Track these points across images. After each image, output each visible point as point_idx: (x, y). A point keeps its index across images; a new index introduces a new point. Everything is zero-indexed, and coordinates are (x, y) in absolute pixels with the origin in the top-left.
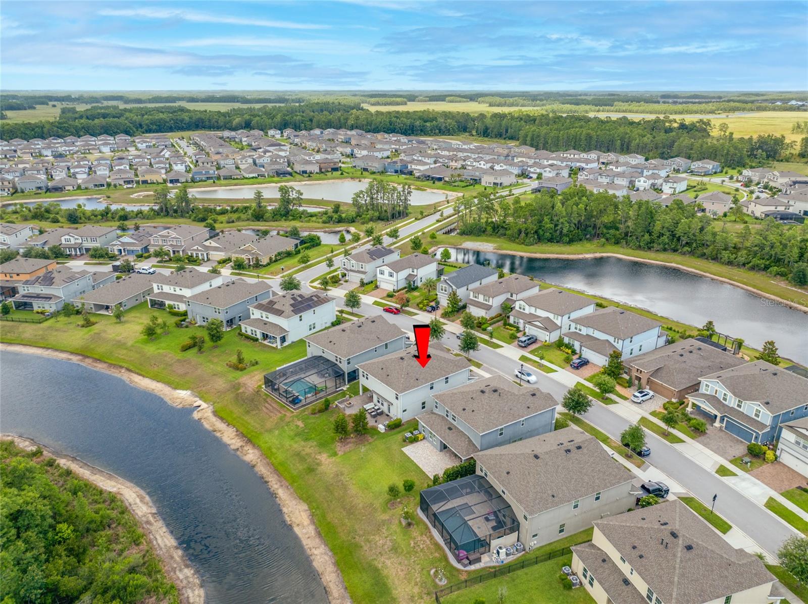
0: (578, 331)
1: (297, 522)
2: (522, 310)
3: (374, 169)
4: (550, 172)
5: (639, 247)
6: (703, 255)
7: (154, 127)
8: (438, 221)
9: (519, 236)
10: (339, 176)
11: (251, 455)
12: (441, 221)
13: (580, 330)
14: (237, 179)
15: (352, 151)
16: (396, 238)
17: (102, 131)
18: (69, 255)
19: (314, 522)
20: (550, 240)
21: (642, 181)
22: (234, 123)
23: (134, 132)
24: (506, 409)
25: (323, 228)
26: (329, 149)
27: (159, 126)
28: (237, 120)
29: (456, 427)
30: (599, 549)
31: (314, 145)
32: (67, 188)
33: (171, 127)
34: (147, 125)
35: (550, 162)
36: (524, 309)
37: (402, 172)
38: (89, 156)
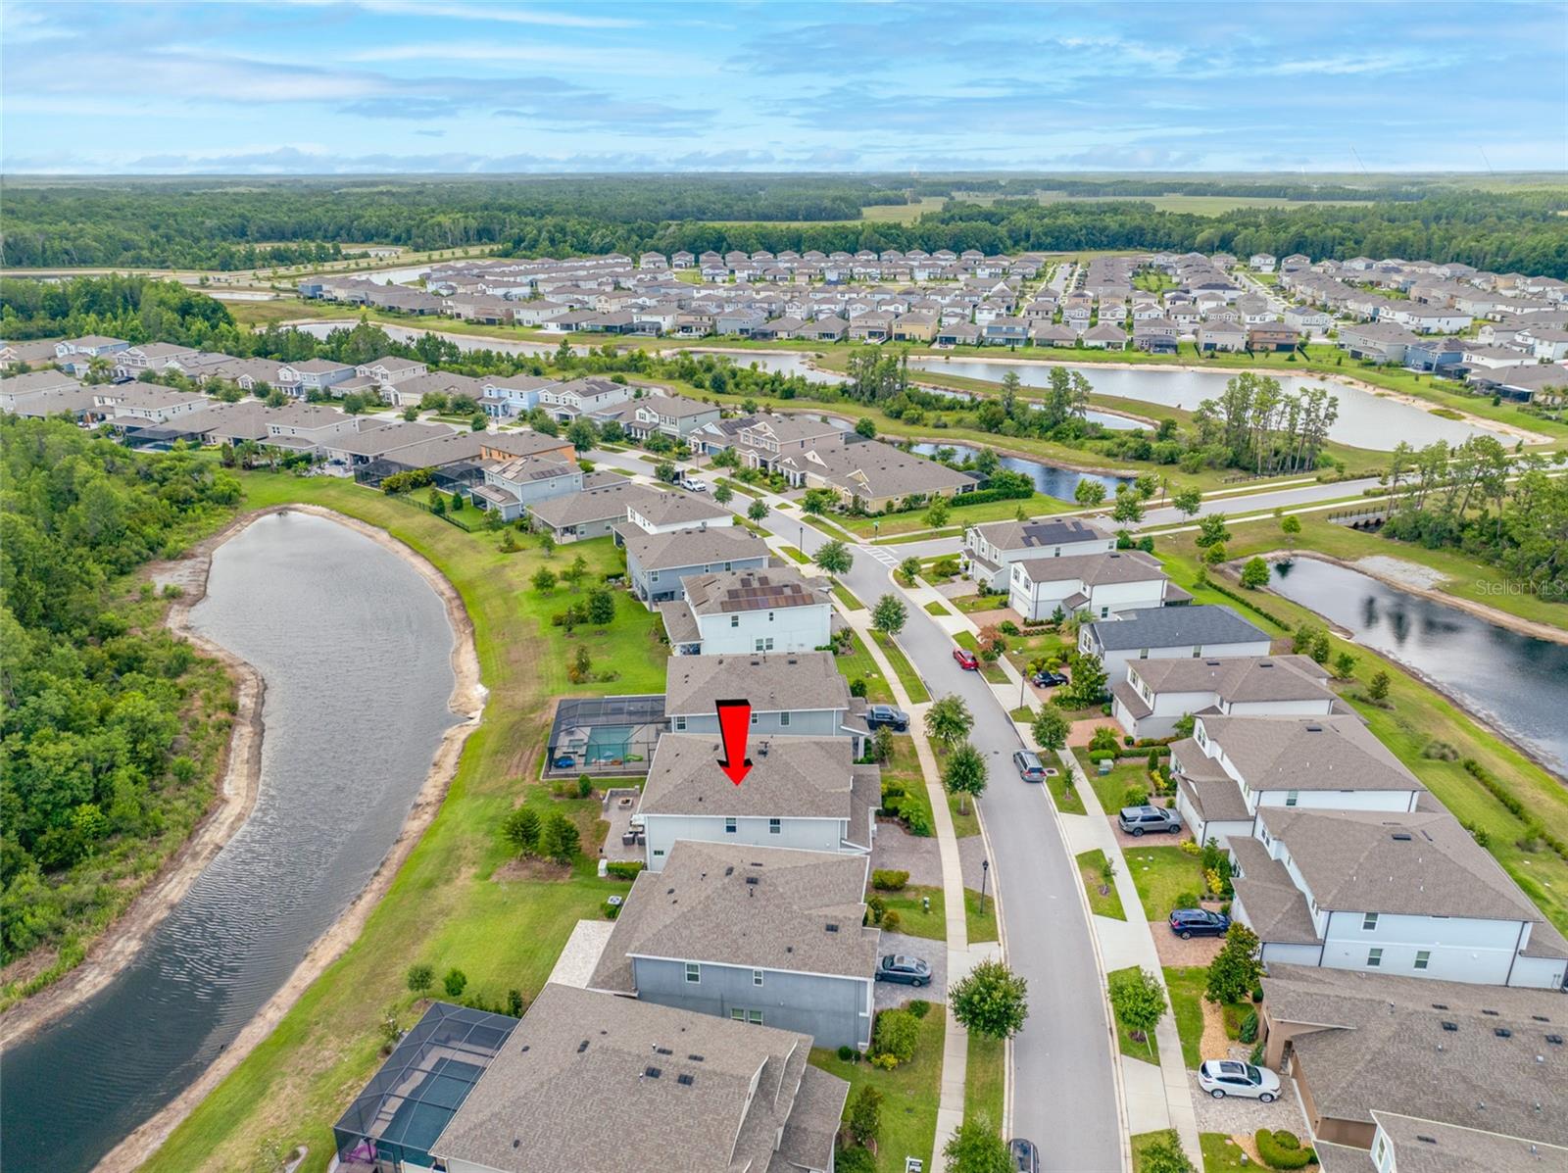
0: (1265, 843)
2: (1201, 745)
3: (1373, 356)
7: (1049, 240)
8: (1367, 494)
10: (1282, 362)
12: (1374, 495)
13: (1268, 842)
14: (1062, 347)
15: (1376, 311)
16: (1190, 513)
17: (951, 244)
18: (636, 440)
22: (1199, 238)
23: (1006, 248)
24: (735, 929)
25: (1093, 465)
26: (1330, 304)
27: (1057, 238)
28: (1205, 234)
31: (1309, 291)
32: (780, 335)
33: (1080, 241)
34: (1037, 236)
36: (1204, 744)
37: (1441, 370)
38: (888, 286)
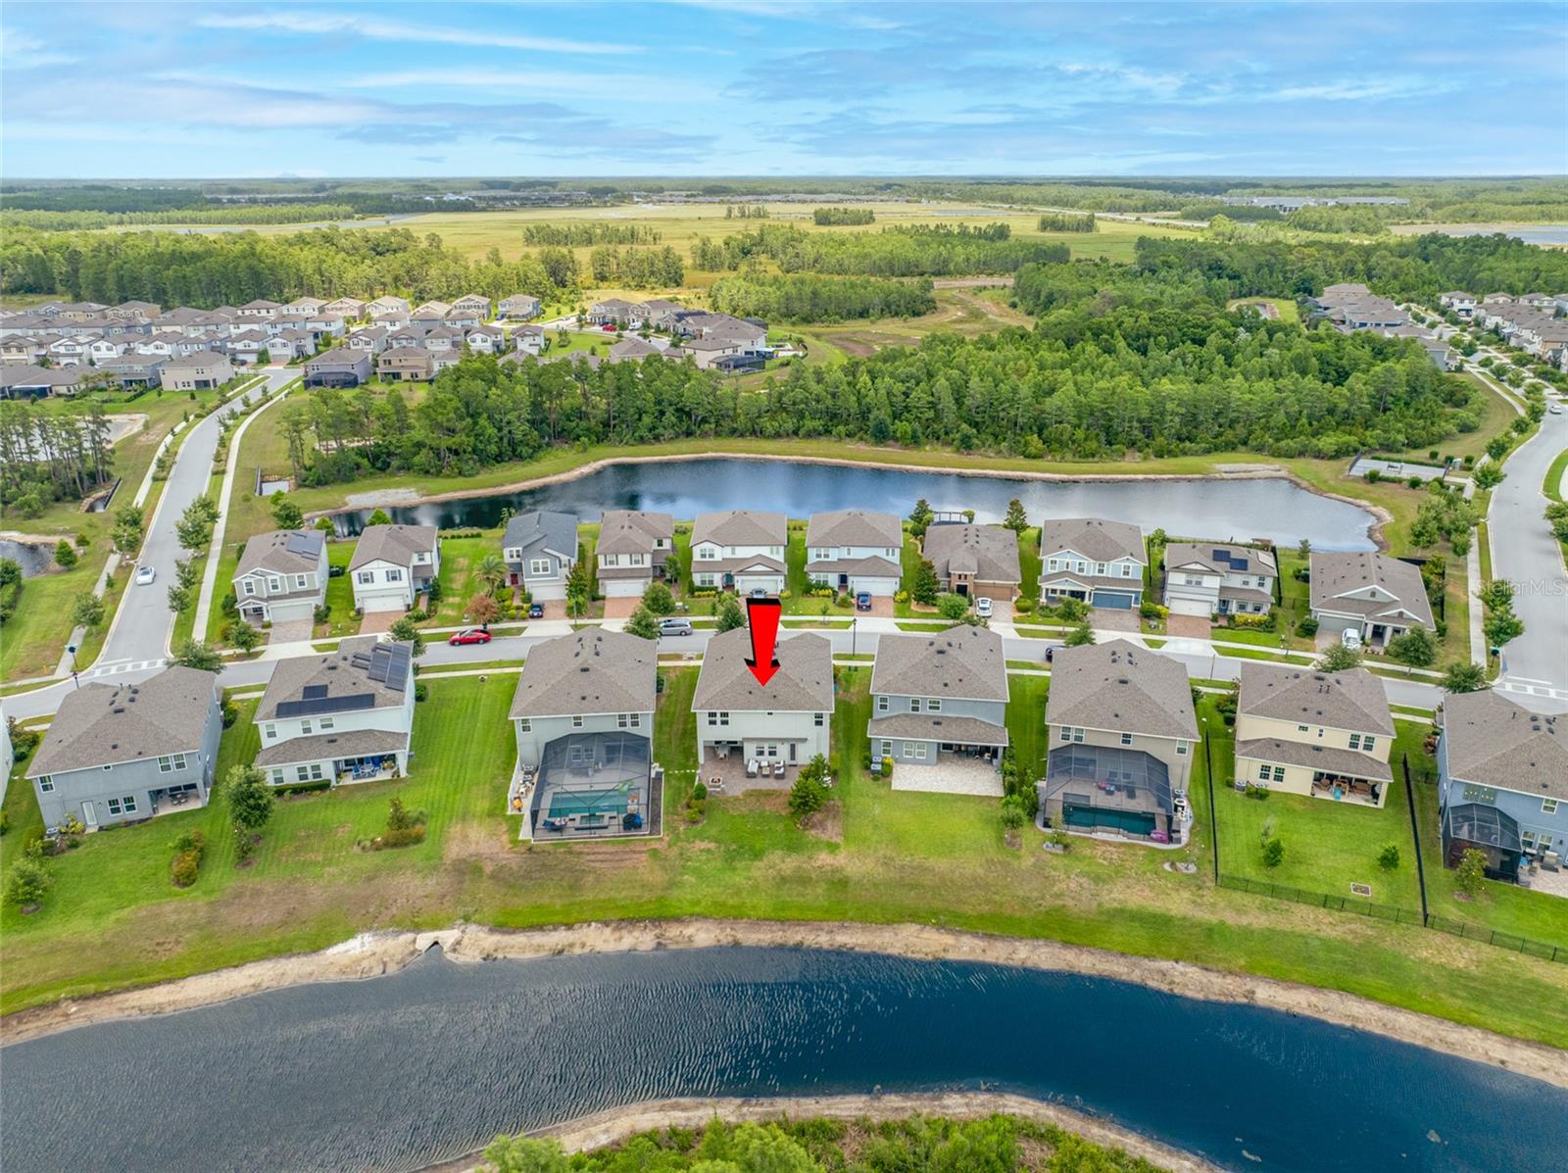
0: (822, 559)
1: (940, 949)
2: (707, 559)
4: (285, 345)
5: (642, 440)
6: (733, 432)
8: (218, 473)
9: (438, 463)
11: (704, 935)
12: (224, 473)
13: (827, 556)
19: (960, 931)
20: (499, 458)
21: (479, 340)
29: (942, 717)
30: (1259, 740)
35: (244, 328)
36: (711, 556)
